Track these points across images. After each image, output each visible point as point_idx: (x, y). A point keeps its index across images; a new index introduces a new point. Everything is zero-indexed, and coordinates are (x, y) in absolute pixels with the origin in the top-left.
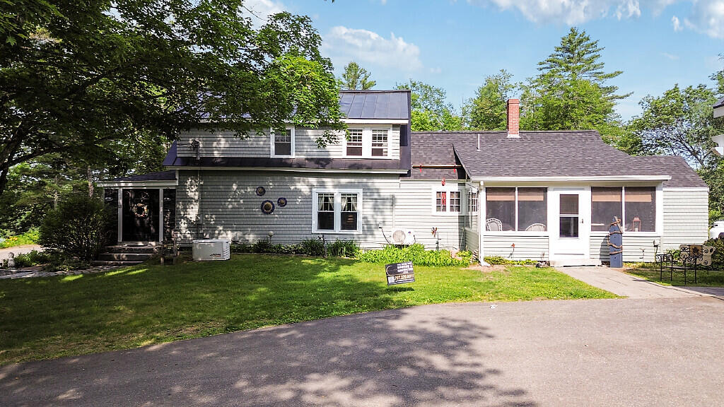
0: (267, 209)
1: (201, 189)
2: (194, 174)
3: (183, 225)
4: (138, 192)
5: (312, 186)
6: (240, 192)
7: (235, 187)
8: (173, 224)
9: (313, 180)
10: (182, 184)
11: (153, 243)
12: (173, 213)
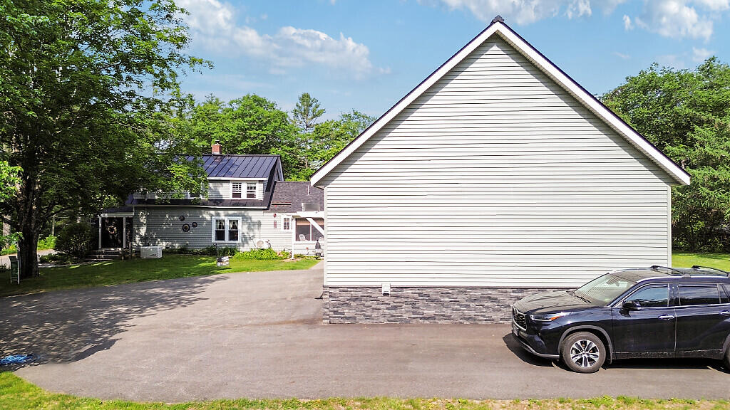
0: (186, 229)
1: (148, 217)
2: (143, 209)
3: (137, 239)
4: (111, 219)
5: (212, 216)
6: (170, 219)
7: (167, 216)
8: (131, 238)
9: (213, 212)
10: (136, 215)
11: (120, 249)
12: (131, 232)
